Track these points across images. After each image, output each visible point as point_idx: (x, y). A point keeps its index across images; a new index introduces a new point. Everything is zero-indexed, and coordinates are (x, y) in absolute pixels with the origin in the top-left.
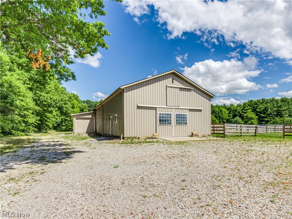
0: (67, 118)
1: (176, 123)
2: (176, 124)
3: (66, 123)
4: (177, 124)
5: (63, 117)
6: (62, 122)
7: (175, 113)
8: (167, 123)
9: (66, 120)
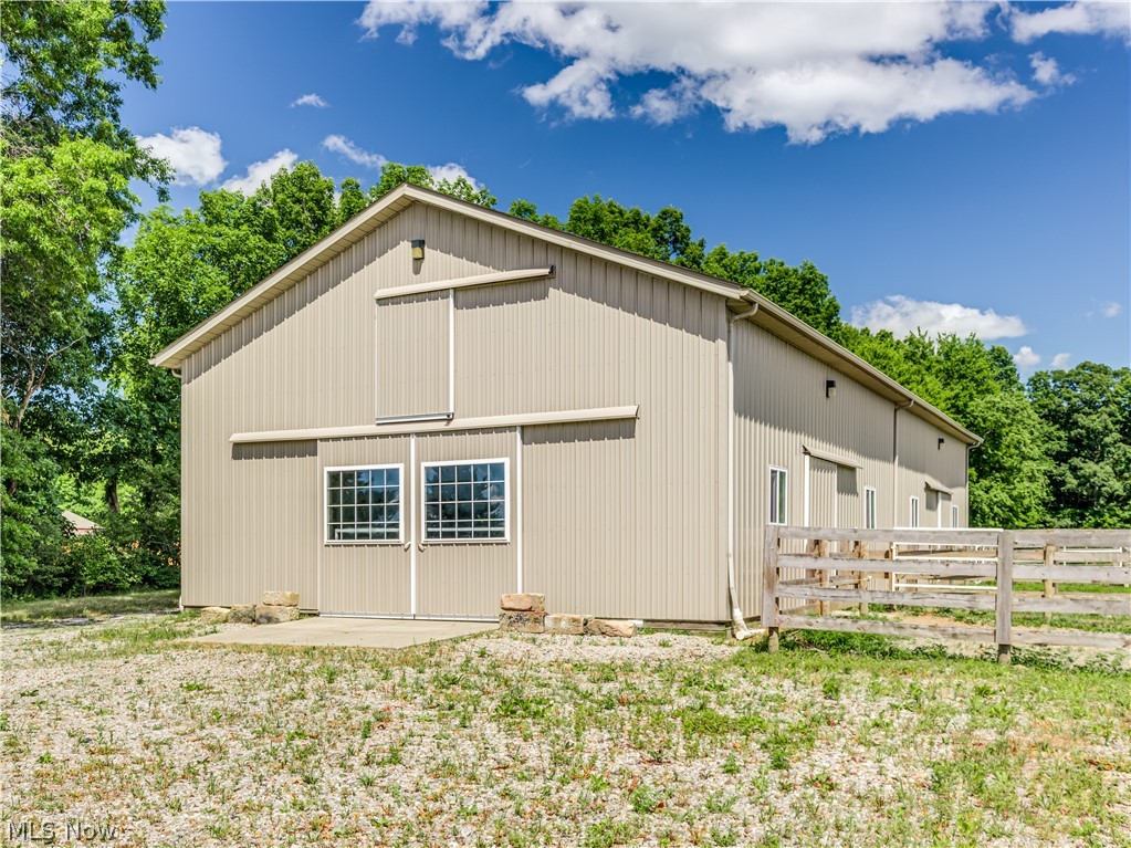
1: (429, 525)
2: (430, 535)
4: (436, 535)
7: (424, 464)
8: (370, 530)
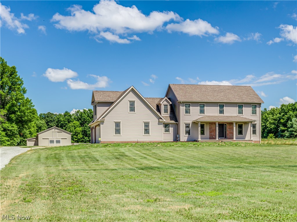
0: (24, 139)
3: (24, 143)
5: (22, 138)
6: (20, 142)
9: (23, 141)
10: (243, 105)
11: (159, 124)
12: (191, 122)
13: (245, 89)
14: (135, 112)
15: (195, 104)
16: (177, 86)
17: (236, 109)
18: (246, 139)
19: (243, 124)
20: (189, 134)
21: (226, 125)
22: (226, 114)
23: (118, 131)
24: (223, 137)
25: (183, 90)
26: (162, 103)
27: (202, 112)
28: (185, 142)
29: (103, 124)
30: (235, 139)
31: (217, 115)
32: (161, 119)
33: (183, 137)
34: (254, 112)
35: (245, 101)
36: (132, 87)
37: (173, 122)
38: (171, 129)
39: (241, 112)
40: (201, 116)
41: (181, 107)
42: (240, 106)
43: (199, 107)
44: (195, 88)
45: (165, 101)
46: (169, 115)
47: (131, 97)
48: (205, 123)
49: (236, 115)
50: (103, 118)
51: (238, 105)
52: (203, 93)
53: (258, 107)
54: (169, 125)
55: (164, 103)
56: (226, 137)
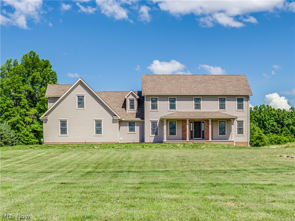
10: (225, 98)
11: (113, 122)
12: (158, 120)
13: (236, 78)
14: (84, 109)
15: (163, 97)
16: (149, 77)
17: (217, 103)
18: (230, 140)
19: (226, 121)
20: (156, 134)
21: (204, 122)
22: (203, 109)
23: (64, 131)
24: (200, 138)
25: (155, 81)
26: (127, 97)
27: (173, 107)
28: (151, 143)
29: (46, 123)
30: (210, 140)
31: (192, 111)
32: (116, 116)
33: (149, 137)
34: (240, 107)
35: (228, 93)
36: (80, 79)
37: (139, 119)
38: (137, 128)
39: (222, 107)
40: (171, 113)
41: (146, 102)
42: (222, 99)
43: (169, 101)
44: (171, 79)
45: (131, 95)
46: (135, 112)
47: (80, 91)
48: (176, 121)
49: (217, 111)
50: (45, 116)
51: (219, 98)
52: (178, 85)
53: (245, 101)
54: (135, 123)
55: (129, 97)
56: (203, 138)
